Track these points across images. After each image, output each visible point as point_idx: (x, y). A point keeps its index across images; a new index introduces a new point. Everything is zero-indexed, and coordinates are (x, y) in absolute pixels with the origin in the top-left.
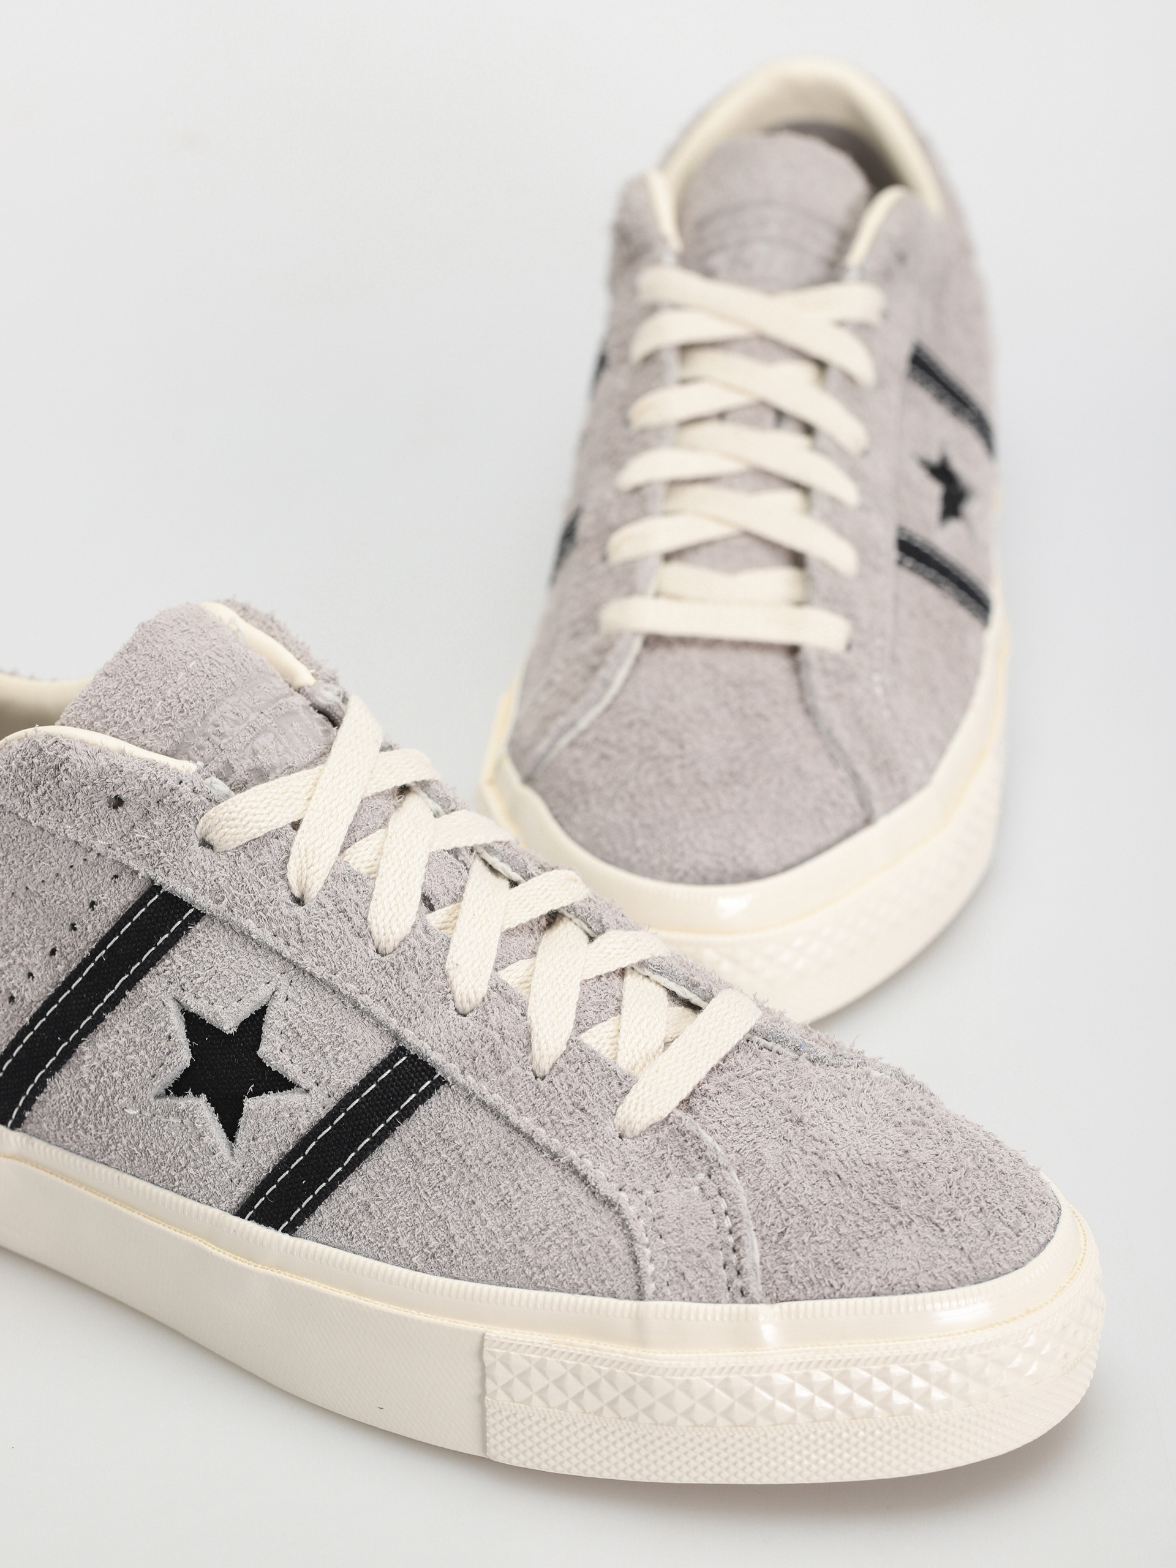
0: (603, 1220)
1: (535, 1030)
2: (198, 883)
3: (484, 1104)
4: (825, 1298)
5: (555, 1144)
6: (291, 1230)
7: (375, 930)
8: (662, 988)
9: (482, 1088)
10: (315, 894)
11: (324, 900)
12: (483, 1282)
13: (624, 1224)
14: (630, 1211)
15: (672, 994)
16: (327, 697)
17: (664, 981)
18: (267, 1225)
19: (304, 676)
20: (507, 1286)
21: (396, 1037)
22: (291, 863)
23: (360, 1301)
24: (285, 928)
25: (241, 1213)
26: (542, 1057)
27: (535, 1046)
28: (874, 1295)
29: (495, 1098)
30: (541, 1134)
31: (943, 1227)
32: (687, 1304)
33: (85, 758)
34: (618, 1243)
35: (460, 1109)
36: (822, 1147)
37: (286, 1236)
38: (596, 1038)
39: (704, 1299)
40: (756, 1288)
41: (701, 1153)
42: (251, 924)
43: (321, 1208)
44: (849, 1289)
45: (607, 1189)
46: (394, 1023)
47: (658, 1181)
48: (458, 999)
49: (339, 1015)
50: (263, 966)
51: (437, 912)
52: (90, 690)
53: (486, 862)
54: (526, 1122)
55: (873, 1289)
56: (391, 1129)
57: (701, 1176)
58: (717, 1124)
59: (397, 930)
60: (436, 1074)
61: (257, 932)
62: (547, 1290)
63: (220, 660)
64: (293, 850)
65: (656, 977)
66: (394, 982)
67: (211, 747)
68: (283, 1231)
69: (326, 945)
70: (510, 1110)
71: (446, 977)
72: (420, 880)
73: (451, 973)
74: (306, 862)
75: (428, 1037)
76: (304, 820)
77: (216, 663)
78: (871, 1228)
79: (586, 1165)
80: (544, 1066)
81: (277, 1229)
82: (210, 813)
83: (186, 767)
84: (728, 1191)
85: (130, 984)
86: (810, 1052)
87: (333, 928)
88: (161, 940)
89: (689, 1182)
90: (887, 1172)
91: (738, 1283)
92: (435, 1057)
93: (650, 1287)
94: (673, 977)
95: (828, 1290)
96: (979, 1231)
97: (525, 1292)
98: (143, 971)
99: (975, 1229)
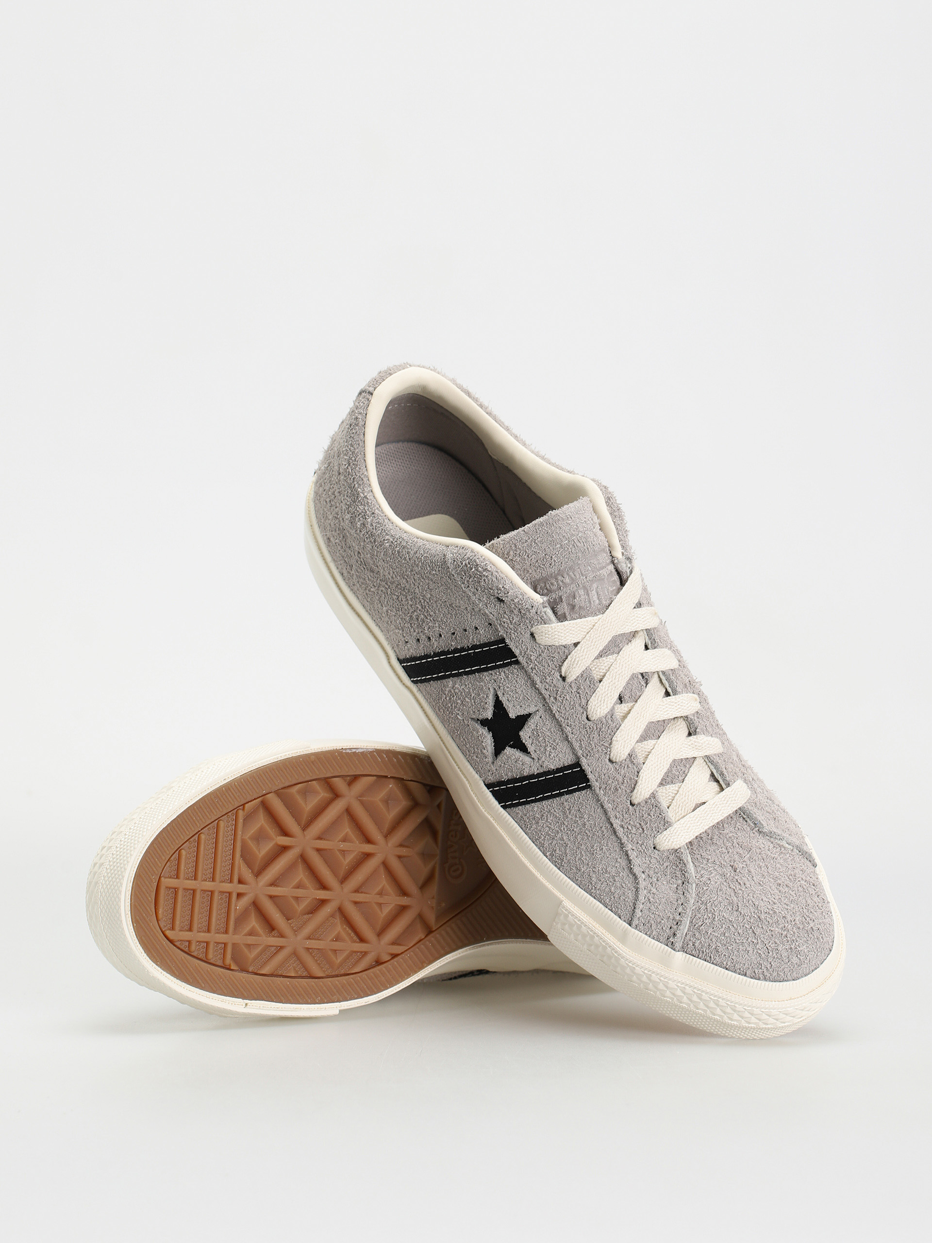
0: (629, 882)
1: (640, 782)
2: (523, 652)
3: (602, 807)
4: (706, 961)
5: (624, 840)
6: (504, 807)
7: (589, 707)
8: (710, 770)
9: (604, 799)
10: (571, 681)
11: (573, 685)
12: (571, 879)
13: (637, 889)
14: (642, 884)
15: (712, 775)
16: (624, 567)
17: (712, 767)
18: (496, 799)
19: (618, 553)
20: (580, 887)
21: (578, 758)
22: (565, 663)
23: (520, 855)
24: (552, 690)
25: (488, 786)
26: (636, 798)
27: (636, 791)
28: (727, 969)
29: (608, 806)
30: (620, 832)
31: (770, 952)
32: (647, 937)
33: (494, 579)
34: (631, 895)
35: (592, 802)
36: (738, 887)
37: (502, 809)
38: (665, 795)
39: (655, 938)
40: (678, 945)
41: (684, 872)
42: (537, 679)
43: (520, 807)
44: (718, 962)
45: (636, 870)
46: (580, 753)
47: (660, 876)
48: (612, 755)
49: (558, 736)
50: (536, 698)
51: (623, 705)
52: (515, 536)
53: (659, 677)
54: (616, 823)
55: (727, 967)
56: (560, 795)
57: (680, 882)
58: (700, 856)
59: (598, 714)
60: (589, 782)
61: (539, 685)
62: (595, 898)
63: (579, 544)
64: (569, 657)
65: (710, 764)
66: (588, 736)
67: (557, 586)
68: (501, 806)
69: (566, 706)
70: (611, 814)
71: (611, 744)
72: (621, 689)
73: (614, 742)
74: (573, 665)
75: (591, 767)
76: (581, 643)
77: (576, 546)
78: (740, 938)
79: (633, 855)
80: (636, 802)
81: (500, 804)
82: (540, 627)
83: (538, 599)
84: (687, 896)
85: (479, 671)
86: (760, 828)
87: (572, 700)
88: (499, 663)
89: (673, 882)
90: (760, 912)
91: (671, 939)
92: (590, 776)
93: (635, 922)
94: (716, 767)
95: (708, 958)
96: (785, 959)
97: (586, 894)
98: (486, 670)
99: (784, 957)
